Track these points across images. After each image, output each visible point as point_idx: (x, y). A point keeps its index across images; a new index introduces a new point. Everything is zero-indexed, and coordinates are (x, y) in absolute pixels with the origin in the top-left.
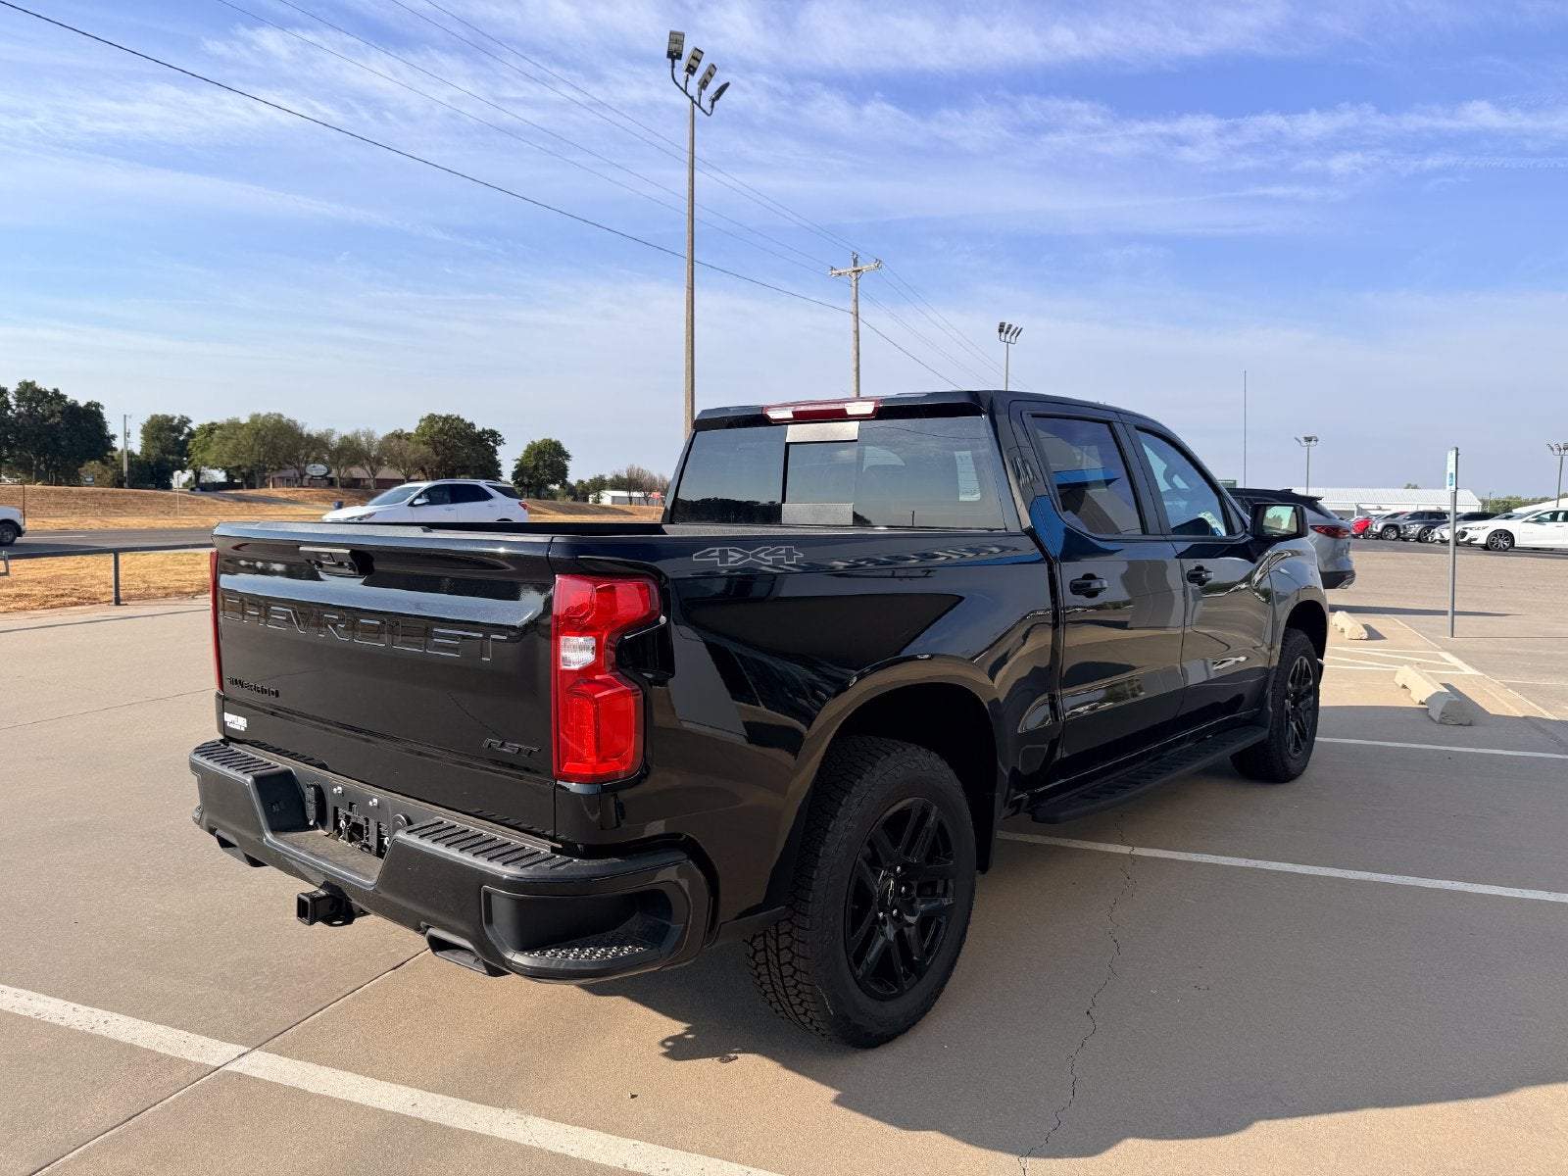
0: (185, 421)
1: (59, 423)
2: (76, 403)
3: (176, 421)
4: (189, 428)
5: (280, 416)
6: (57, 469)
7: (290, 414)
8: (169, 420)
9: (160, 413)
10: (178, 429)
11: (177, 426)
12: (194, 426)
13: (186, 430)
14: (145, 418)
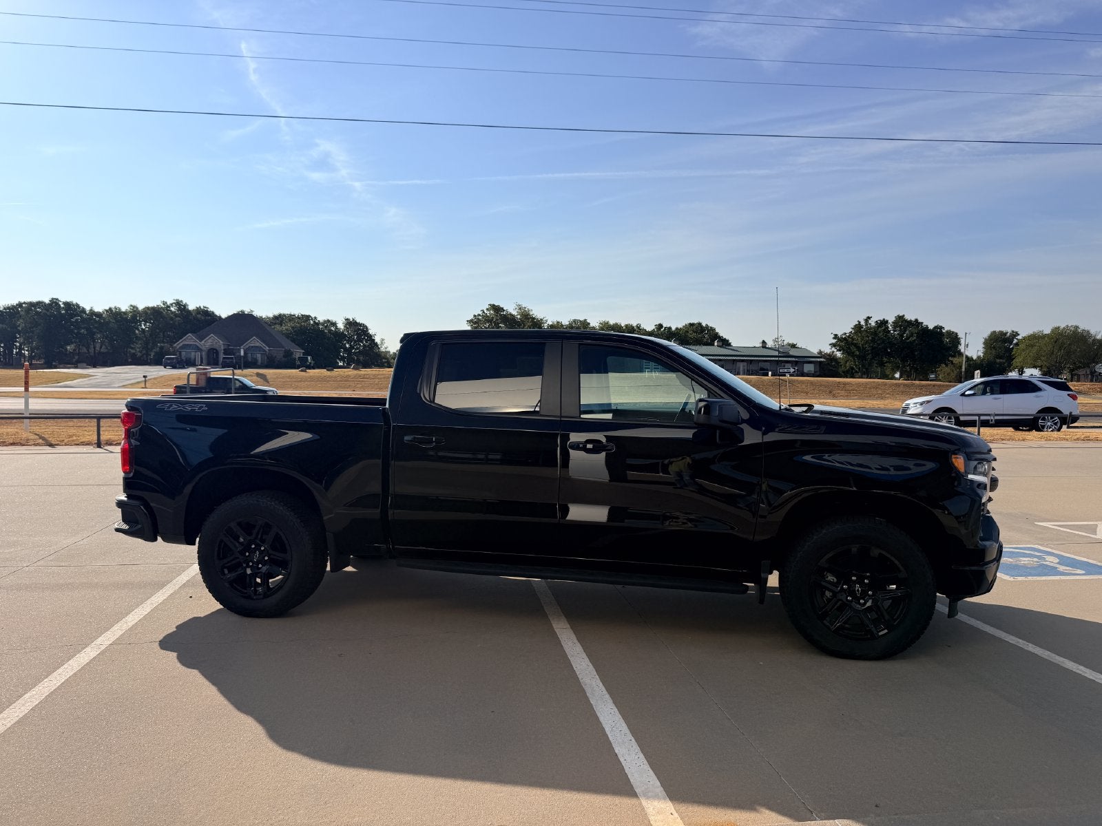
0: (1015, 334)
1: (915, 340)
2: (927, 327)
3: (1008, 335)
4: (1017, 339)
5: (1077, 327)
6: (916, 370)
7: (1083, 326)
8: (1003, 334)
9: (997, 330)
10: (1010, 340)
11: (1008, 338)
12: (1019, 337)
13: (1015, 341)
14: (986, 334)
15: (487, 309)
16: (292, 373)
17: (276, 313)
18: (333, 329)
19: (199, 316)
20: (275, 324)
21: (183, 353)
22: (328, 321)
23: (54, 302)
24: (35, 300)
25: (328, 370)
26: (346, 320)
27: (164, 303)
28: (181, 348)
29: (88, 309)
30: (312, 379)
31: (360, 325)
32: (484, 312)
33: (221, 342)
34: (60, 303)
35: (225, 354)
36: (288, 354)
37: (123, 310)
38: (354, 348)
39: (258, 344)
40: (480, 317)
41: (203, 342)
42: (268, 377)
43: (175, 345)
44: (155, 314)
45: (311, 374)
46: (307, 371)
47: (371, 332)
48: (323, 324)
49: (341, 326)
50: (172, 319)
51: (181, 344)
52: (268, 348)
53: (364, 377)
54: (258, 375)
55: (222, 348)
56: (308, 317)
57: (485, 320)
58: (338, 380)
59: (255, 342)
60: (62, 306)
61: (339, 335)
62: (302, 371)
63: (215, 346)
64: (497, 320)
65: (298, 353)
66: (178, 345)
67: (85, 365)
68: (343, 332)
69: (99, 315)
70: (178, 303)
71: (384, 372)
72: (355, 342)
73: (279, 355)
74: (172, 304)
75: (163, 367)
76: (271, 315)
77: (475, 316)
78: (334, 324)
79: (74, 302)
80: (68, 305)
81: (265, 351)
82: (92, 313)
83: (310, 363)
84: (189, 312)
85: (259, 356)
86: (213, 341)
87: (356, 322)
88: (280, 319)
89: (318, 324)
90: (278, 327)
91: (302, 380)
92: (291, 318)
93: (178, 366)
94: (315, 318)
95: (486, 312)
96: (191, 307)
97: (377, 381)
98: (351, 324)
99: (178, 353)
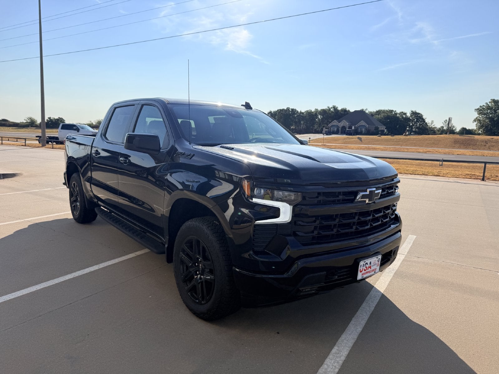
15: (490, 102)
16: (373, 137)
17: (377, 110)
18: (404, 116)
19: (342, 112)
20: (376, 115)
21: (332, 129)
22: (402, 112)
23: (288, 109)
24: (282, 108)
25: (392, 136)
26: (411, 111)
27: (328, 107)
28: (331, 126)
29: (299, 111)
30: (382, 140)
31: (419, 114)
32: (487, 104)
33: (348, 124)
34: (290, 109)
35: (348, 129)
36: (377, 128)
37: (313, 111)
38: (414, 126)
39: (363, 124)
40: (484, 107)
41: (340, 124)
42: (362, 139)
43: (329, 125)
44: (324, 112)
45: (382, 138)
46: (381, 136)
47: (424, 117)
48: (399, 114)
49: (409, 115)
50: (330, 114)
51: (331, 125)
52: (368, 126)
53: (408, 140)
54: (359, 138)
55: (348, 126)
56: (392, 111)
57: (487, 108)
58: (395, 140)
59: (362, 123)
60: (291, 110)
61: (407, 119)
62: (378, 136)
63: (345, 125)
64: (495, 108)
65: (382, 128)
66: (330, 125)
67: (296, 133)
68: (409, 118)
69: (303, 113)
70: (334, 107)
71: (419, 137)
72: (415, 122)
73: (372, 129)
74: (331, 108)
75: (322, 134)
76: (375, 111)
77: (481, 106)
78: (405, 114)
79: (295, 109)
80: (293, 110)
81: (366, 127)
82: (301, 112)
83: (386, 133)
84: (338, 111)
85: (363, 130)
86: (344, 123)
87: (416, 112)
88: (379, 112)
89: (396, 114)
90: (377, 116)
91: (377, 140)
92: (384, 112)
93: (328, 134)
94: (395, 111)
95: (488, 104)
96: (339, 109)
97: (414, 142)
98: (414, 113)
99: (330, 129)
